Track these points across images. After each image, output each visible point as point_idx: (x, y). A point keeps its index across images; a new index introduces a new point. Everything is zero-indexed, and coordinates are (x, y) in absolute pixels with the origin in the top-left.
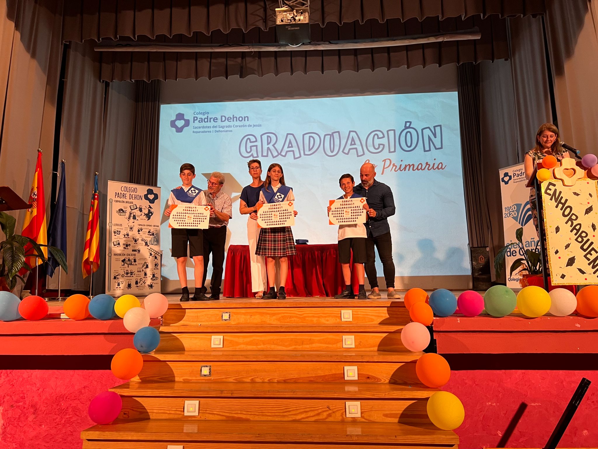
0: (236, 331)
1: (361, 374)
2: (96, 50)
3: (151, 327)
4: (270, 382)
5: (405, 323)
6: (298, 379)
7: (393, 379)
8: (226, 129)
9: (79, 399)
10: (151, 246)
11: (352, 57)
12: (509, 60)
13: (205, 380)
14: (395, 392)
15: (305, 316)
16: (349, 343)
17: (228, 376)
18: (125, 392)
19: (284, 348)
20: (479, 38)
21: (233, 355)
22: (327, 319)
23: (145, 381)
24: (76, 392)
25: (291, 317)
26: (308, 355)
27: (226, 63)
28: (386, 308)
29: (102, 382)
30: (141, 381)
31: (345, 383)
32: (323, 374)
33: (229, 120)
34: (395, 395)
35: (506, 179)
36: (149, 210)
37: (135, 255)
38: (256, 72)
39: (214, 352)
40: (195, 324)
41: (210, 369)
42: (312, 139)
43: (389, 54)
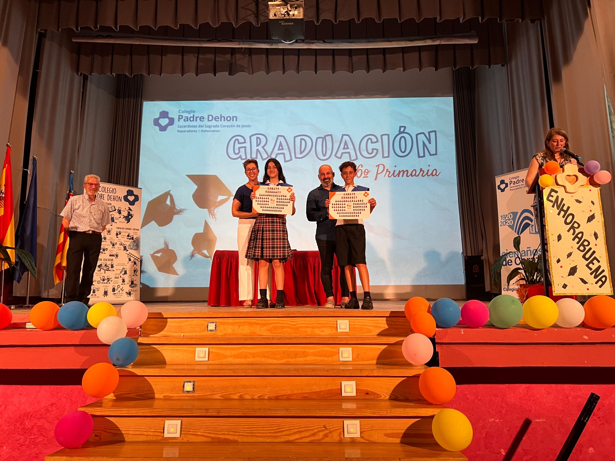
0: (223, 343)
1: (360, 390)
2: (73, 41)
3: (128, 338)
4: (260, 399)
5: (406, 335)
6: (291, 395)
7: (394, 395)
8: (212, 129)
9: (45, 418)
10: (130, 251)
11: (347, 57)
12: (506, 66)
13: (188, 397)
14: (397, 409)
15: (298, 327)
16: (345, 355)
17: (214, 392)
18: (97, 411)
19: (275, 361)
20: (477, 42)
21: (220, 370)
22: (321, 329)
23: (120, 399)
24: (43, 410)
25: (283, 328)
26: (302, 369)
27: (214, 59)
28: (385, 318)
29: (71, 398)
30: (115, 398)
31: (342, 399)
32: (319, 390)
33: (217, 120)
34: (397, 412)
35: (502, 186)
36: (129, 213)
37: (112, 260)
38: (246, 70)
39: (198, 366)
40: (177, 334)
41: (194, 385)
42: (303, 141)
43: (384, 56)
